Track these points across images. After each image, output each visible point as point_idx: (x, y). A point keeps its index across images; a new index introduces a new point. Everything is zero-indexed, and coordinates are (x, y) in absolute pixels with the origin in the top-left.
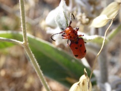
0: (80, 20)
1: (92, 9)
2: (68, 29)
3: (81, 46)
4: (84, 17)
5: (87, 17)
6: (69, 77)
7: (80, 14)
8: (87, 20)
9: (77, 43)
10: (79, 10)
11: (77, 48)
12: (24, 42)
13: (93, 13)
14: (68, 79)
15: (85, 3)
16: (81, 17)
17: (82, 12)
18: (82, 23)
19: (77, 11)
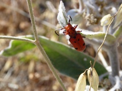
0: (88, 20)
1: (99, 9)
2: (67, 26)
3: (79, 40)
4: (92, 17)
5: (95, 18)
7: (88, 15)
10: (88, 11)
12: (35, 40)
13: (101, 13)
15: (93, 5)
18: (90, 23)
19: (86, 13)
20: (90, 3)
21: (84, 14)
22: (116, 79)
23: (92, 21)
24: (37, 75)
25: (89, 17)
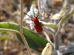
0: (43, 16)
1: (50, 10)
3: (40, 27)
4: (46, 15)
6: (40, 47)
7: (43, 13)
9: (38, 25)
10: (43, 11)
13: (50, 12)
15: (46, 7)
16: (44, 14)
17: (45, 12)
18: (44, 18)
19: (42, 12)
20: (45, 6)
23: (46, 17)
24: (9, 48)
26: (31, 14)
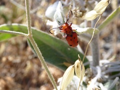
1: (85, 3)
2: (65, 25)
4: (78, 11)
5: (81, 11)
7: (74, 8)
8: (81, 13)
9: (71, 36)
11: (71, 40)
12: (29, 34)
14: (65, 64)
19: (72, 6)
21: (70, 6)
22: (97, 69)
23: (78, 15)
25: (76, 11)
26: (58, 16)
